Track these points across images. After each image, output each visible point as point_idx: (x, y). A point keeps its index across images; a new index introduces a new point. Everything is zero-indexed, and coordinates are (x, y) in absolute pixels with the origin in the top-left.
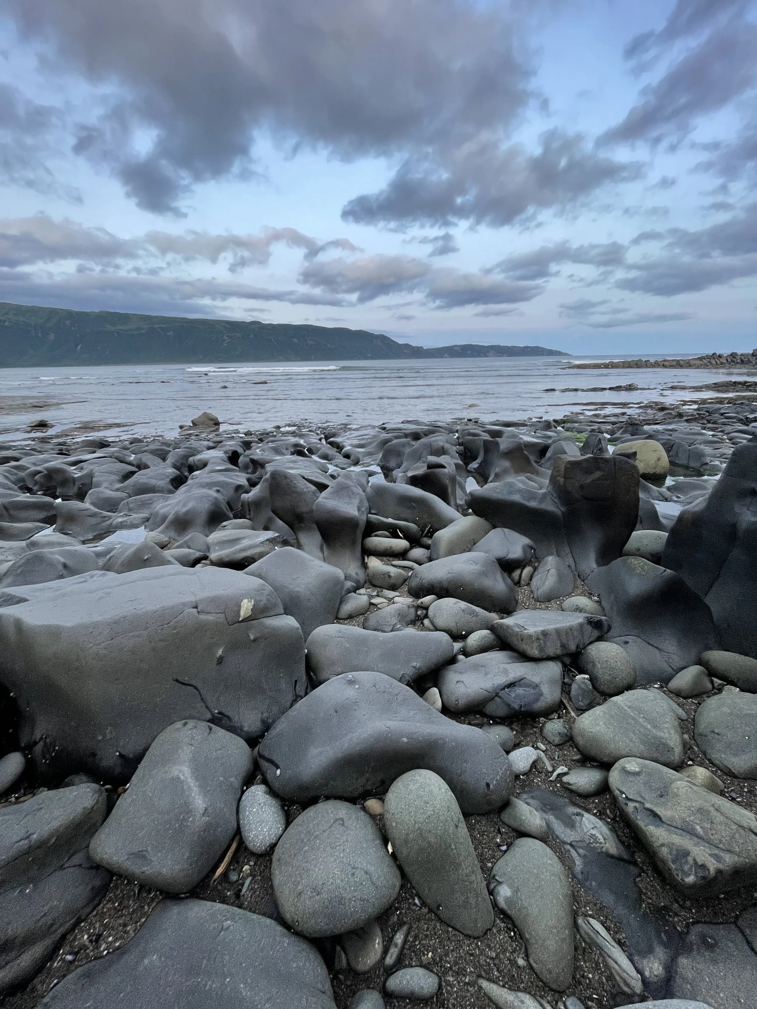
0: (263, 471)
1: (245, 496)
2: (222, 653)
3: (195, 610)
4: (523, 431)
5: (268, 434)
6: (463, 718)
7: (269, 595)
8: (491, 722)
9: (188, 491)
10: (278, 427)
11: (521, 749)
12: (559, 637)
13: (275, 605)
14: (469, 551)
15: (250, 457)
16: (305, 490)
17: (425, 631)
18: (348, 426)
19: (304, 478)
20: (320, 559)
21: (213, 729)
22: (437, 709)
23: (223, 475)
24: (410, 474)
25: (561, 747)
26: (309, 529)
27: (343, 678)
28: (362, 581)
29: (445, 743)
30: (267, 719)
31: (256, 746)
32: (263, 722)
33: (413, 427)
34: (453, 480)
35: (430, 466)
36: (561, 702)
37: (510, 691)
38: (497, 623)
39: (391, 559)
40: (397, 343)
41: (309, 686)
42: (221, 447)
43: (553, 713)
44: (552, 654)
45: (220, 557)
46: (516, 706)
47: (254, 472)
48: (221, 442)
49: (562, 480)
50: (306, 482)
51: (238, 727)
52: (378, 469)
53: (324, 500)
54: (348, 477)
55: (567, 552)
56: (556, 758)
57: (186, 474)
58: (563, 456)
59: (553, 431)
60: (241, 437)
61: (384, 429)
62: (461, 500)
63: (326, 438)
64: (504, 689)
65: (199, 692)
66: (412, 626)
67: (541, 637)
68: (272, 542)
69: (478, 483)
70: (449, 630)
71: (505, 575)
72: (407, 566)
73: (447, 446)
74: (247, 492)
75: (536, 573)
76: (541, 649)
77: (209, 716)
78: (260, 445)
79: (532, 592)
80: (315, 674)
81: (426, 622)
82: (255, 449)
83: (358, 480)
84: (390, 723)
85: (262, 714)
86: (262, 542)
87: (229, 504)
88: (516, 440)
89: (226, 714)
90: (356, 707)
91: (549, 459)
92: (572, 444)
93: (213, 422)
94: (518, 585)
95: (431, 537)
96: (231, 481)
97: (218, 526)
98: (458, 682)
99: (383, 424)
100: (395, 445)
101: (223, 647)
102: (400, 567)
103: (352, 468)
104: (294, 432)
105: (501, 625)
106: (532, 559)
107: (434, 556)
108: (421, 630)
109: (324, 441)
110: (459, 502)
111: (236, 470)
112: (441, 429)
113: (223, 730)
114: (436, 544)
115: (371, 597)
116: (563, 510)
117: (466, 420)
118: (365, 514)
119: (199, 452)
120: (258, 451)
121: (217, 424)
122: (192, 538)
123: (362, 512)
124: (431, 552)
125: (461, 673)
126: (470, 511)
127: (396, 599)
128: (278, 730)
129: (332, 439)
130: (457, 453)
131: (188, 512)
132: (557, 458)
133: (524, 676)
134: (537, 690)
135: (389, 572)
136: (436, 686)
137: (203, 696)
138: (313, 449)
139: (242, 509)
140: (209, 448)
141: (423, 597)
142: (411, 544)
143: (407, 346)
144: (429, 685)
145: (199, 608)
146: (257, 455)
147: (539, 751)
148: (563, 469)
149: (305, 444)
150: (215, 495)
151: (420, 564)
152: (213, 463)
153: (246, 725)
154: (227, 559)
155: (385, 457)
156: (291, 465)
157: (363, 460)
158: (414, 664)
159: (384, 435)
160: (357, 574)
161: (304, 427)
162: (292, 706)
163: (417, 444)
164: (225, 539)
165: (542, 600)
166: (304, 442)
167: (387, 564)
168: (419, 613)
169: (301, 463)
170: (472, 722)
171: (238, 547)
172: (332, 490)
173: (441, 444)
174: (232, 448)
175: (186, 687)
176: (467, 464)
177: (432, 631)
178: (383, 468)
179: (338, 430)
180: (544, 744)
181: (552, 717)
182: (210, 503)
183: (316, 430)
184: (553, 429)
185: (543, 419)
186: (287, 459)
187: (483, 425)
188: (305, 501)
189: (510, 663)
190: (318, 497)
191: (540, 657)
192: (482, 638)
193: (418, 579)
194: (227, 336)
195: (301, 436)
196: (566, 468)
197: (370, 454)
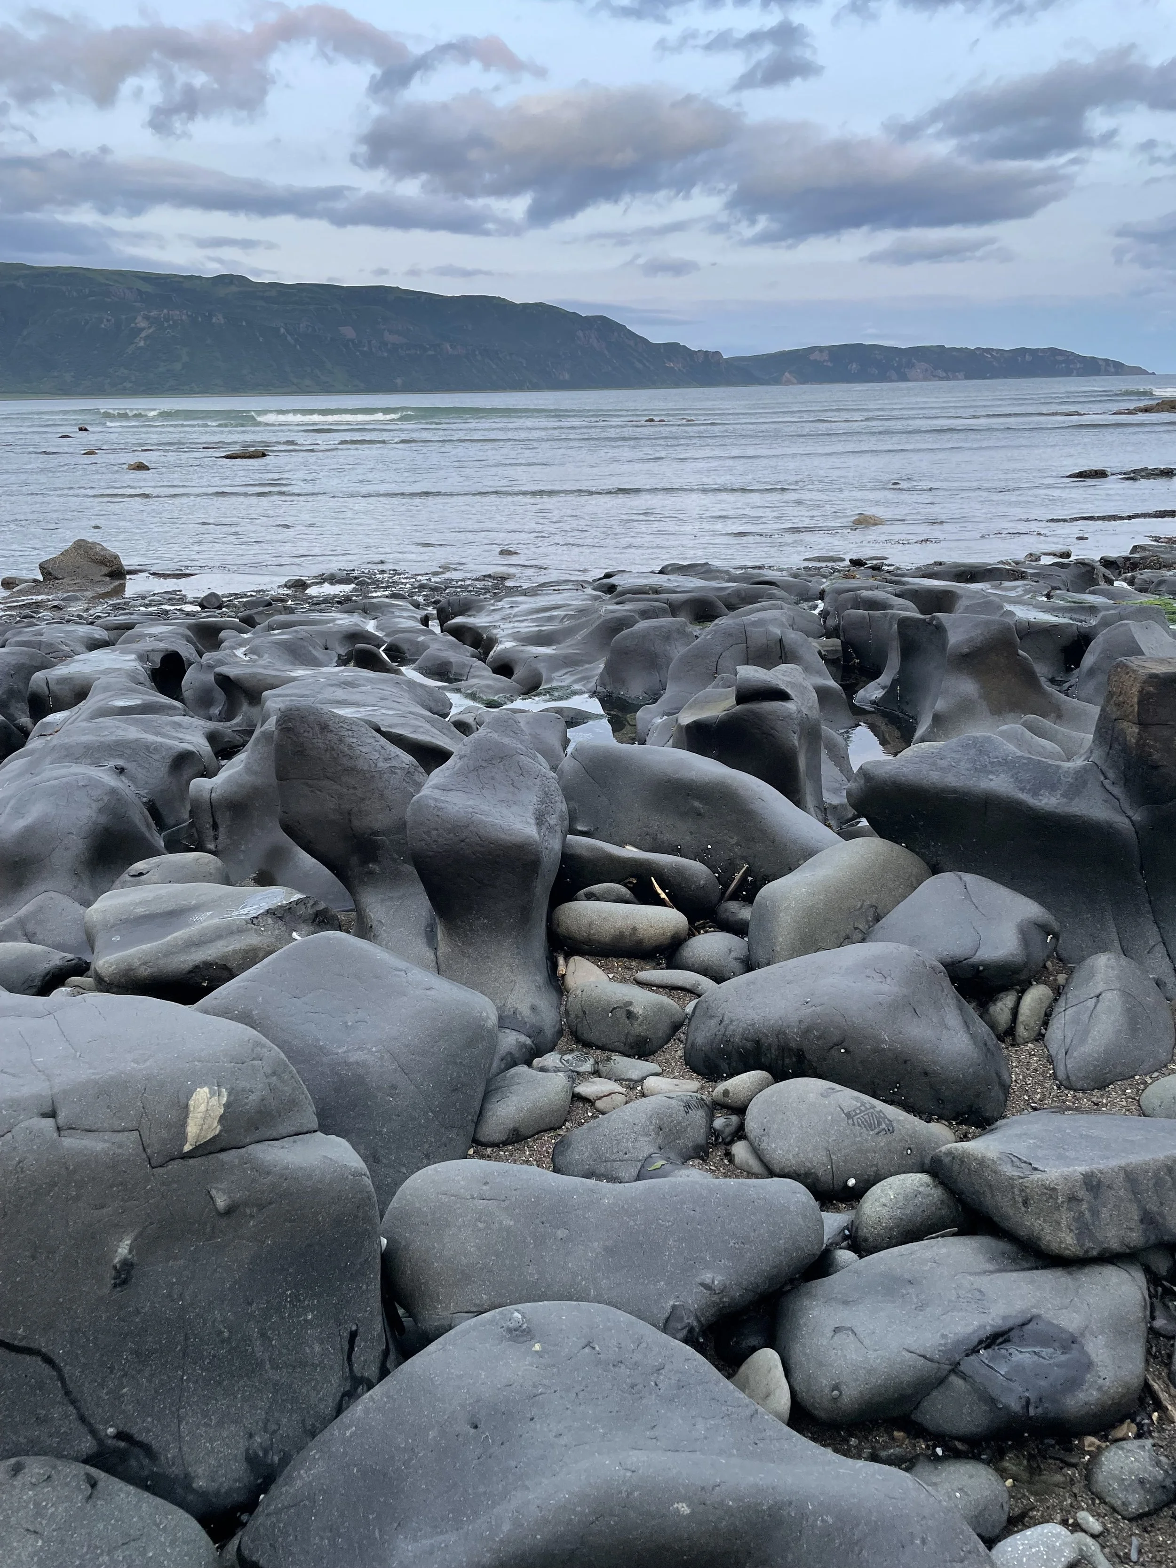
0: (254, 711)
1: (201, 786)
2: (130, 1251)
3: (50, 1121)
4: (1013, 594)
5: (270, 604)
6: (853, 1441)
7: (274, 1073)
8: (939, 1451)
9: (30, 770)
10: (300, 585)
11: (1028, 1532)
12: (1134, 1193)
13: (293, 1104)
14: (863, 940)
15: (218, 670)
16: (381, 764)
17: (737, 1177)
18: (509, 583)
19: (378, 730)
20: (426, 967)
21: (101, 1484)
22: (778, 1416)
23: (136, 723)
24: (687, 718)
25: (1146, 1522)
26: (395, 878)
27: (492, 1321)
28: (549, 1031)
29: (803, 1516)
30: (266, 1452)
31: (233, 1534)
32: (252, 1460)
33: (693, 583)
34: (812, 734)
35: (747, 695)
36: (1147, 1388)
37: (992, 1359)
38: (949, 1153)
39: (634, 964)
40: (644, 340)
41: (391, 1347)
42: (127, 641)
43: (1122, 1422)
44: (1115, 1245)
45: (123, 966)
46: (1015, 1406)
47: (228, 715)
48: (129, 627)
49: (1132, 731)
50: (383, 741)
51: (177, 1476)
52: (594, 706)
53: (437, 794)
54: (508, 725)
55: (1151, 943)
56: (1134, 1556)
57: (25, 720)
58: (1134, 662)
59: (1102, 593)
60: (188, 614)
61: (611, 589)
62: (835, 791)
63: (443, 616)
64: (975, 1351)
65: (59, 1370)
66: (697, 1161)
67: (1082, 1193)
68: (281, 918)
69: (883, 743)
70: (808, 1174)
71: (970, 1008)
72: (680, 983)
73: (793, 637)
74: (208, 773)
75: (1062, 1002)
76: (1083, 1229)
77: (87, 1445)
78: (245, 636)
79: (1050, 1060)
80: (410, 1313)
81: (740, 1149)
82: (233, 648)
83: (535, 736)
84: (636, 1458)
85: (251, 1436)
86: (252, 920)
87: (153, 809)
88: (995, 617)
89: (143, 1437)
90: (535, 1411)
91: (1092, 672)
92: (1158, 627)
93: (105, 570)
94: (1009, 1040)
95: (749, 900)
96: (159, 739)
97: (120, 874)
98: (837, 1330)
99: (608, 576)
100: (644, 636)
101: (132, 1236)
102: (659, 986)
103: (519, 704)
104: (347, 599)
105: (962, 1159)
106: (1049, 964)
107: (761, 954)
108: (725, 1176)
109: (435, 626)
110: (831, 799)
111: (175, 708)
112: (775, 591)
113: (131, 1489)
114: (765, 917)
115: (576, 1076)
116: (1137, 817)
117: (847, 563)
118: (559, 835)
119: (65, 657)
120: (240, 652)
121: (118, 573)
122: (40, 909)
123: (550, 828)
124: (749, 943)
125: (846, 1303)
126: (864, 822)
127: (652, 1083)
128: (299, 1483)
129: (459, 620)
130: (823, 657)
131: (29, 832)
132: (1118, 665)
133: (1035, 1311)
134: (1074, 1354)
135: (630, 1003)
136: (771, 1342)
137: (71, 1386)
138: (405, 647)
139: (192, 825)
140: (94, 645)
141: (731, 1075)
142: (691, 921)
143: (673, 349)
144: (753, 1341)
145: (63, 1116)
146: (237, 664)
147: (1081, 1535)
148: (1136, 700)
149: (379, 634)
150: (110, 780)
151: (719, 978)
152: (106, 688)
153: (200, 1471)
154: (144, 972)
155: (613, 671)
156: (340, 694)
157: (550, 680)
158: (707, 1277)
159: (610, 608)
160: (533, 1008)
161: (377, 584)
162: (339, 1410)
163: (705, 633)
164: (140, 911)
165: (1079, 1085)
166: (378, 628)
167: (624, 980)
168: (719, 1122)
169: (368, 688)
170: (883, 1454)
171: (180, 934)
172: (460, 764)
173: (777, 631)
174: (162, 645)
175: (21, 1357)
176: (850, 689)
177: (757, 1176)
178: (608, 701)
179: (478, 593)
180: (1097, 1515)
181: (1120, 1432)
182: (95, 806)
183: (411, 595)
184: (1103, 585)
185: (1073, 558)
186: (328, 676)
187: (895, 577)
188: (382, 796)
189: (992, 1272)
190: (419, 786)
191: (1080, 1253)
192: (906, 1197)
193: (713, 1022)
194: (147, 318)
195: (367, 610)
196: (1144, 698)
197: (569, 662)
